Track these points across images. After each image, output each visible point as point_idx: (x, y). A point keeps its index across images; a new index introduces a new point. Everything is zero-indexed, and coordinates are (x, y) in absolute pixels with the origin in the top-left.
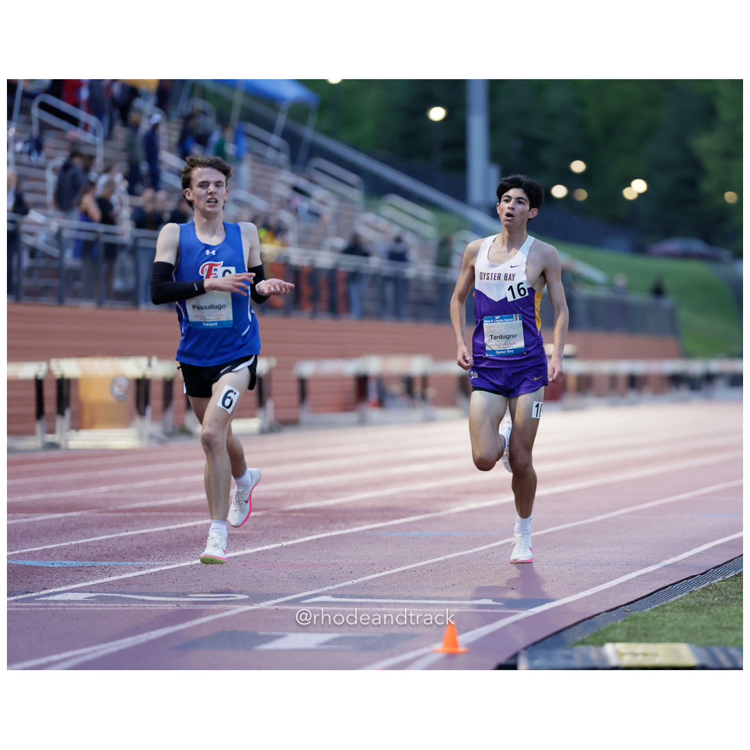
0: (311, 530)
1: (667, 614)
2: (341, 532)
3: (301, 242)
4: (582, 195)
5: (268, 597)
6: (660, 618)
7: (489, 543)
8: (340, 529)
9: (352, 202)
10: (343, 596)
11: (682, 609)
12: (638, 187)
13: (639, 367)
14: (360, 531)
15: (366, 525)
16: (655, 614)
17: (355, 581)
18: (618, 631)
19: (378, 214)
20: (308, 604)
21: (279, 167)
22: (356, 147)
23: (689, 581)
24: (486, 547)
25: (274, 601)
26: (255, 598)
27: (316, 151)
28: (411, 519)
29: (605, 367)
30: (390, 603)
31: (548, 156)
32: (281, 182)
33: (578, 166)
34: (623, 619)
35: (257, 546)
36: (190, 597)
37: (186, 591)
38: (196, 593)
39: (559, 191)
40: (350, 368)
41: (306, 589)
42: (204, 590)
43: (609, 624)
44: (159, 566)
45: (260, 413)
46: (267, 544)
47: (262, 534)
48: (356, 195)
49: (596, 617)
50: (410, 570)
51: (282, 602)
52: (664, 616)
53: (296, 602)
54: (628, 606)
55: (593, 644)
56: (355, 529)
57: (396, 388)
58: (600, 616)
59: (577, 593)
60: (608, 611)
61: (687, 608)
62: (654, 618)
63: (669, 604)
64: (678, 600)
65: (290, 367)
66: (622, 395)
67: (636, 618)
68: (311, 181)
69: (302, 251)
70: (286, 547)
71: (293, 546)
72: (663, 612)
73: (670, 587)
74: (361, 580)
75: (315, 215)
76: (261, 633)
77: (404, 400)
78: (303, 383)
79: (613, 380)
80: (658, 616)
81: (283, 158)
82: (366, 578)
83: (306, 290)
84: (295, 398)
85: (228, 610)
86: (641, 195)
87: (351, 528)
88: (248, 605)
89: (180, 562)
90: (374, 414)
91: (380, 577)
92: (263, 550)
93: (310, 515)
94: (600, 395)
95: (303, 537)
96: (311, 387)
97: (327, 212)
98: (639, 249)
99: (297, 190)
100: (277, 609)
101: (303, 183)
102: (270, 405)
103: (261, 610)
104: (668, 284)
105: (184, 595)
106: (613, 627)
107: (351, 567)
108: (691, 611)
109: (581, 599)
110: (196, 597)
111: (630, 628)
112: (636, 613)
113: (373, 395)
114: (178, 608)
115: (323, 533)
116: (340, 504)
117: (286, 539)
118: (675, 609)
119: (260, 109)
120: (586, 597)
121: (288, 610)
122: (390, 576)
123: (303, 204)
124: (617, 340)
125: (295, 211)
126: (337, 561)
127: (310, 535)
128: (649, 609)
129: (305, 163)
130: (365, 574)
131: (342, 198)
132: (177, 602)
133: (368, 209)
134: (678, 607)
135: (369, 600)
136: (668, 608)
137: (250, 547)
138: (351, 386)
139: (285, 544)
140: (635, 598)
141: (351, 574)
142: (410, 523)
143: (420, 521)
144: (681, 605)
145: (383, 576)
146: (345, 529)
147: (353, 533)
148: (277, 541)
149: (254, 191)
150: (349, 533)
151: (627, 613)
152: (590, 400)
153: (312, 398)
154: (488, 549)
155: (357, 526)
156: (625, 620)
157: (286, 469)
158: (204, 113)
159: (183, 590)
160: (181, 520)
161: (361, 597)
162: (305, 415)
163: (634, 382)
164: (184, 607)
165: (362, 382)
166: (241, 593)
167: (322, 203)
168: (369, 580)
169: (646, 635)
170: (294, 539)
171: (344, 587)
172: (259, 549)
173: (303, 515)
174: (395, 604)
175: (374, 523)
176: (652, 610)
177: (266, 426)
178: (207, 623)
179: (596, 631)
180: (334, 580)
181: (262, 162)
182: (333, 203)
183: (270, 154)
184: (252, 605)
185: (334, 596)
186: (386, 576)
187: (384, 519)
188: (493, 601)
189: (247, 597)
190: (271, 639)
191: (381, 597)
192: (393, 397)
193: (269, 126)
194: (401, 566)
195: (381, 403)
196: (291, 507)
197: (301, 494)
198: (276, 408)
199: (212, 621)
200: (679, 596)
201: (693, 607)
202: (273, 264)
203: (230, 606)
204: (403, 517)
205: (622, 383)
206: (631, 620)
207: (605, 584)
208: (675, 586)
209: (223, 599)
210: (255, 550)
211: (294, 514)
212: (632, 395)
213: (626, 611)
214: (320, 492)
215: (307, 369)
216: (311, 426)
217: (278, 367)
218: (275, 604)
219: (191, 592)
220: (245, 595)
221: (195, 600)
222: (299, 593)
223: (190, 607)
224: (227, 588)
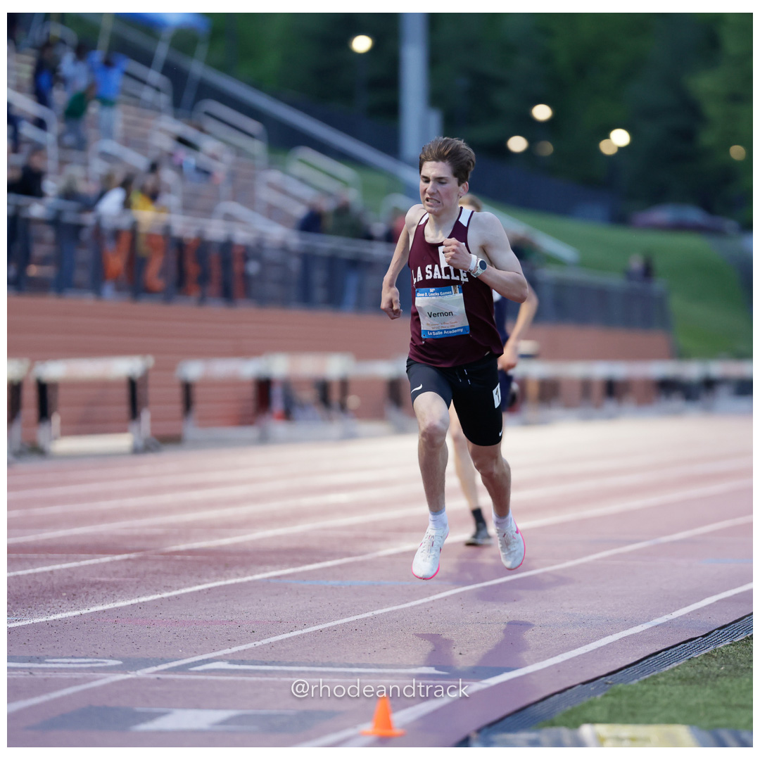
0: (200, 578)
1: (661, 687)
2: (239, 580)
3: (187, 208)
4: (547, 148)
5: (147, 663)
6: (651, 693)
7: (430, 595)
8: (238, 575)
9: (252, 157)
10: (243, 662)
11: (678, 682)
12: (620, 138)
13: (619, 370)
14: (264, 579)
15: (271, 571)
16: (645, 687)
17: (258, 644)
18: (598, 708)
19: (285, 172)
20: (198, 673)
21: (159, 110)
22: (257, 85)
23: (688, 645)
24: (425, 600)
25: (154, 669)
26: (129, 665)
27: (206, 91)
28: (329, 564)
29: (576, 370)
30: (303, 672)
31: (503, 99)
32: (161, 130)
33: (542, 112)
34: (603, 694)
35: (131, 598)
36: (47, 663)
37: (41, 654)
38: (54, 658)
39: (517, 144)
40: (249, 369)
41: (196, 653)
42: (65, 655)
43: (586, 700)
45: (134, 427)
46: (144, 595)
47: (138, 582)
48: (257, 148)
49: (569, 691)
50: (329, 629)
51: (164, 670)
52: (656, 690)
53: (183, 669)
54: (609, 677)
55: (566, 725)
56: (257, 577)
57: (308, 395)
58: (574, 689)
59: (544, 659)
60: (584, 683)
61: (685, 680)
62: (644, 693)
63: (662, 675)
64: (673, 669)
65: (171, 368)
66: (598, 406)
67: (620, 692)
68: (201, 130)
69: (188, 219)
70: (169, 599)
71: (177, 597)
72: (654, 684)
73: (663, 653)
74: (265, 641)
75: (205, 173)
76: (139, 709)
77: (318, 411)
78: (188, 389)
79: (586, 387)
80: (648, 690)
81: (164, 99)
82: (273, 639)
83: (192, 268)
84: (177, 408)
85: (96, 680)
86: (621, 149)
87: (252, 575)
88: (122, 673)
89: (32, 617)
90: (279, 428)
91: (290, 638)
92: (139, 603)
93: (199, 558)
94: (569, 405)
95: (190, 586)
96: (199, 394)
97: (220, 169)
98: (620, 219)
99: (182, 141)
100: (158, 678)
101: (190, 133)
102: (146, 416)
103: (139, 680)
104: (659, 263)
105: (39, 660)
106: (591, 704)
107: (253, 625)
108: (691, 684)
109: (549, 668)
110: (54, 663)
111: (612, 705)
112: (620, 685)
113: (278, 405)
114: (31, 676)
115: (216, 581)
116: (236, 545)
117: (168, 588)
118: (671, 681)
119: (135, 36)
120: (556, 665)
121: (173, 680)
122: (303, 636)
123: (189, 159)
124: (590, 335)
125: (179, 168)
126: (234, 617)
127: (199, 584)
128: (636, 681)
129: (193, 107)
130: (270, 634)
131: (239, 152)
132: (30, 668)
133: (272, 165)
134: (674, 679)
135: (277, 668)
136: (662, 679)
137: (122, 598)
138: (250, 392)
139: (166, 595)
140: (618, 667)
141: (253, 634)
142: (328, 568)
143: (340, 566)
144: (677, 677)
145: (294, 637)
146: (245, 576)
147: (254, 581)
148: (157, 591)
149: (127, 142)
150: (249, 582)
151: (608, 686)
152: (556, 412)
153: (199, 408)
154: (428, 603)
155: (259, 573)
156: (606, 695)
157: (167, 498)
158: (62, 41)
159: (38, 654)
160: (33, 563)
161: (266, 664)
162: (191, 430)
163: (612, 389)
164: (39, 675)
165: (264, 387)
166: (111, 657)
167: (214, 157)
168: (276, 642)
169: (633, 714)
170: (178, 588)
171: (245, 650)
172: (134, 601)
173: (189, 557)
174: (310, 672)
175: (281, 569)
176: (640, 682)
177: (141, 444)
178: (69, 697)
179: (569, 708)
180: (231, 642)
181: (137, 105)
182: (228, 157)
183: (147, 94)
184: (126, 673)
185: (232, 662)
186: (298, 637)
187: (294, 563)
188: (436, 669)
189: (120, 663)
190: (152, 717)
191: (291, 664)
192: (303, 406)
193: (146, 59)
194: (317, 624)
195: (287, 415)
196: (174, 548)
197: (186, 531)
198: (154, 420)
199: (75, 694)
200: (675, 665)
201: (693, 678)
202: (150, 236)
203: (99, 675)
204: (319, 561)
205: (597, 391)
206: (614, 695)
207: (579, 649)
208: (669, 652)
209: (89, 665)
210: (129, 603)
211: (178, 557)
212: (610, 406)
213: (607, 683)
214: (211, 528)
215: (193, 370)
216: (199, 444)
217: (156, 368)
218: (157, 672)
219: (48, 657)
220: (117, 660)
221: (53, 666)
222: (187, 658)
223: (47, 675)
224: (94, 652)
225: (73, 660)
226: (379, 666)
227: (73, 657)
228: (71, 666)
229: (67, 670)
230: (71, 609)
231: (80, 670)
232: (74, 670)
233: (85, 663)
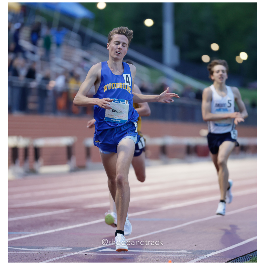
5: (81, 249)
13: (245, 141)
20: (100, 252)
25: (84, 251)
26: (75, 250)
28: (144, 212)
31: (200, 42)
33: (215, 47)
36: (45, 249)
37: (43, 246)
38: (47, 247)
39: (206, 59)
42: (51, 246)
44: (28, 234)
51: (88, 251)
71: (90, 225)
78: (88, 150)
85: (63, 255)
88: (72, 253)
89: (38, 232)
99: (85, 59)
100: (86, 254)
103: (79, 255)
105: (42, 248)
114: (40, 254)
117: (86, 222)
121: (91, 255)
122: (137, 239)
132: (39, 251)
139: (86, 224)
157: (83, 189)
159: (41, 246)
160: (37, 213)
162: (89, 163)
164: (43, 253)
166: (68, 247)
172: (75, 226)
173: (93, 210)
177: (73, 169)
184: (74, 253)
185: (112, 249)
188: (187, 251)
189: (71, 249)
196: (88, 207)
197: (91, 200)
198: (77, 160)
199: (56, 260)
203: (64, 253)
209: (60, 250)
210: (73, 227)
215: (90, 142)
218: (85, 252)
219: (45, 247)
220: (70, 248)
221: (47, 250)
222: (95, 247)
223: (45, 253)
224: (62, 245)
225: (54, 248)
226: (166, 250)
227: (54, 247)
228: (54, 250)
229: (53, 251)
230: (52, 229)
231: (57, 251)
232: (55, 251)
233: (59, 249)
